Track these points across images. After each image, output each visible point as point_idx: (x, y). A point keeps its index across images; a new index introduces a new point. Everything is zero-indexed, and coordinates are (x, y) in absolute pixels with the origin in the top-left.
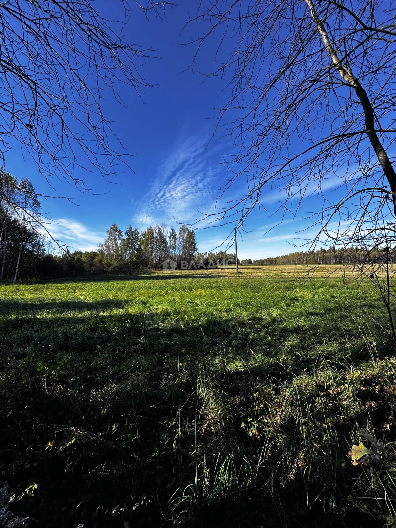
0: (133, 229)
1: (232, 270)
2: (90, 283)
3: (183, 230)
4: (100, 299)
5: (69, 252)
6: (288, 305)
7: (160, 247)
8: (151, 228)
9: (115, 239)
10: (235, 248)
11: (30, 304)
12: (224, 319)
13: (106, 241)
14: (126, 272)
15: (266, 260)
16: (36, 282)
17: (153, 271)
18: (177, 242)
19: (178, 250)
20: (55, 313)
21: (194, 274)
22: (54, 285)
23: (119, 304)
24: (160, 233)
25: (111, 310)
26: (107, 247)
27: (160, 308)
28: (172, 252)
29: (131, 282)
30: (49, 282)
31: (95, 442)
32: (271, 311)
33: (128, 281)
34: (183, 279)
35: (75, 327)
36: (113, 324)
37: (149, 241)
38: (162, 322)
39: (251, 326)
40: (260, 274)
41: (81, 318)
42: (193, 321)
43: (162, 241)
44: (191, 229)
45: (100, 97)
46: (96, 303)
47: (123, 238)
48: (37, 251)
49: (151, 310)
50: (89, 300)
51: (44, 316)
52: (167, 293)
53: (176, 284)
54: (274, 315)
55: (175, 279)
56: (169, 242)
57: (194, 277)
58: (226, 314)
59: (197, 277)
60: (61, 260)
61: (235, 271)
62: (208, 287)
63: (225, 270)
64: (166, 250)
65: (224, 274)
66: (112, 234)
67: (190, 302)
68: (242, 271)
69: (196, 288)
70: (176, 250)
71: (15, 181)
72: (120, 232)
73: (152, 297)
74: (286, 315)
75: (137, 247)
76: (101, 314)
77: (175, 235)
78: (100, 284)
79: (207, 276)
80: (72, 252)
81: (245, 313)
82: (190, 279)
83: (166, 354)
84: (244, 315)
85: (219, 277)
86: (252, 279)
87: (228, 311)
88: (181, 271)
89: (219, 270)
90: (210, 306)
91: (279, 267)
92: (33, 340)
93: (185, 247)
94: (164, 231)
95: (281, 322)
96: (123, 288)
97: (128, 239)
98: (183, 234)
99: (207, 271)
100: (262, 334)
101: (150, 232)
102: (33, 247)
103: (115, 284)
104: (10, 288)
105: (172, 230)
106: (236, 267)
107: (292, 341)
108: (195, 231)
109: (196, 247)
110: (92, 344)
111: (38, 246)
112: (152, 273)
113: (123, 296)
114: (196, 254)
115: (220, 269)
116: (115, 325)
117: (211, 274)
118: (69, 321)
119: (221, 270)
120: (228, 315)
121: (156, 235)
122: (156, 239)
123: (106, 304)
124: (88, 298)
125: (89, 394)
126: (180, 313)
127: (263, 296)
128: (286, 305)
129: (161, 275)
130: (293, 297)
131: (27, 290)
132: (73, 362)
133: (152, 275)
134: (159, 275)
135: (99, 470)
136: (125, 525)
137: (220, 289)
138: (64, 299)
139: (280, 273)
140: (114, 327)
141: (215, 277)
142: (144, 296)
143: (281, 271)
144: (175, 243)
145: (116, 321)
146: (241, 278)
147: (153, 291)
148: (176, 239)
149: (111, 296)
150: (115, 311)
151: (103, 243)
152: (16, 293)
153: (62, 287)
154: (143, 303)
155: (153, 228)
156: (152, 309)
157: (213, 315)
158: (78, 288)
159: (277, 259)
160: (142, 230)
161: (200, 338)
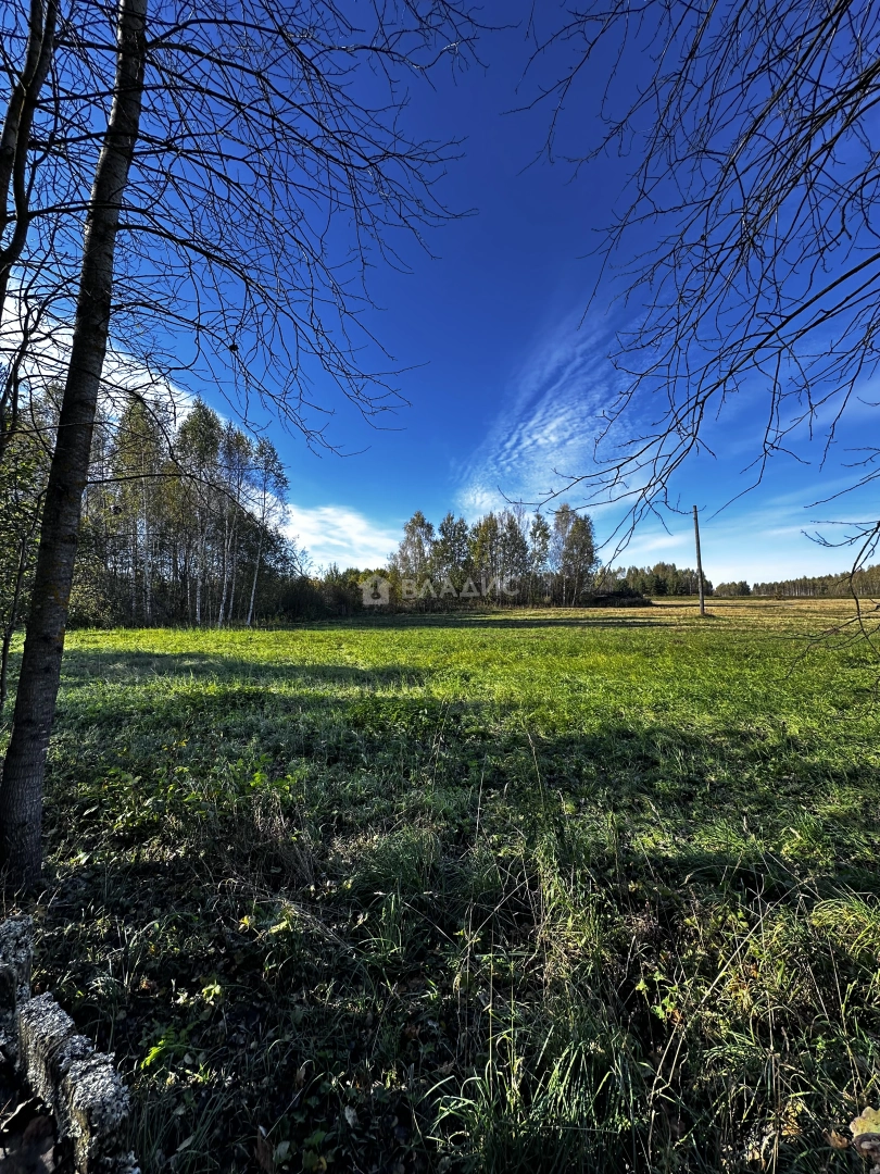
0: (456, 520)
1: (688, 609)
2: (370, 631)
3: (564, 514)
4: (382, 663)
5: (336, 572)
6: (843, 707)
7: (512, 555)
8: (492, 515)
9: (420, 542)
10: (696, 555)
11: (266, 666)
12: (646, 727)
13: (403, 548)
14: (440, 610)
15: (794, 583)
16: (279, 627)
17: (495, 609)
18: (551, 545)
19: (551, 562)
20: (300, 686)
21: (588, 618)
22: (308, 633)
23: (414, 676)
24: (512, 526)
25: (399, 687)
26: (405, 559)
27: (499, 689)
28: (537, 566)
29: (448, 631)
30: (298, 627)
31: (320, 938)
32: (784, 719)
33: (441, 630)
34: (561, 629)
35: (329, 713)
36: (395, 715)
37: (487, 545)
38: (496, 720)
39: (718, 753)
40: (768, 621)
41: (343, 698)
42: (567, 724)
43: (515, 542)
44: (581, 513)
45: (365, 264)
46: (373, 671)
47: (434, 539)
48: (283, 569)
49: (477, 694)
50: (363, 666)
51: (283, 690)
52: (519, 658)
53: (543, 638)
54: (794, 730)
55: (542, 629)
56: (532, 546)
57: (589, 625)
58: (651, 716)
59: (595, 625)
60: (323, 586)
61: (697, 611)
62: (619, 649)
63: (670, 609)
64: (525, 564)
65: (667, 619)
66: (413, 533)
67: (567, 682)
68: (716, 611)
69: (588, 650)
70: (548, 563)
71: (248, 444)
72: (429, 527)
73: (485, 666)
74: (829, 731)
75: (463, 559)
76: (379, 694)
77: (546, 529)
78: (388, 633)
79: (623, 623)
80: (342, 571)
81: (707, 718)
82: (578, 630)
83: (492, 791)
84: (702, 722)
85: (652, 625)
86: (744, 632)
87: (660, 707)
88: (558, 610)
89: (655, 609)
90: (615, 692)
91: (831, 604)
92: (258, 731)
93: (567, 555)
94: (519, 520)
95: (812, 749)
96: (429, 644)
97: (444, 542)
98: (564, 525)
99: (622, 610)
100: (747, 775)
101: (491, 524)
102: (277, 562)
103: (415, 634)
104: (240, 635)
105: (538, 517)
106: (699, 602)
107: (837, 802)
108: (593, 518)
109: (596, 555)
110: (353, 751)
111: (285, 559)
112: (494, 613)
113: (425, 660)
114: (595, 570)
115: (657, 606)
116: (399, 717)
117: (631, 618)
118: (320, 703)
119: (659, 609)
120: (658, 718)
121: (502, 530)
122: (502, 540)
123: (389, 675)
124: (360, 661)
125: (331, 845)
126: (540, 703)
127: (767, 677)
128: (835, 706)
129: (512, 618)
130: (865, 685)
131: (264, 641)
132: (313, 779)
133: (493, 617)
134: (508, 617)
135: (322, 994)
136: (347, 1115)
137: (647, 655)
138: (321, 660)
139: (832, 620)
140: (396, 721)
141: (644, 625)
142: (469, 663)
143: (838, 613)
144: (545, 547)
145: (402, 709)
146: (711, 630)
147: (487, 653)
148: (547, 537)
149: (402, 660)
150: (405, 690)
151: (396, 550)
152: (247, 645)
153: (321, 637)
154: (462, 676)
155: (496, 514)
156: (479, 691)
157: (617, 715)
158: (347, 641)
159: (828, 582)
160: (472, 522)
161: (577, 765)
